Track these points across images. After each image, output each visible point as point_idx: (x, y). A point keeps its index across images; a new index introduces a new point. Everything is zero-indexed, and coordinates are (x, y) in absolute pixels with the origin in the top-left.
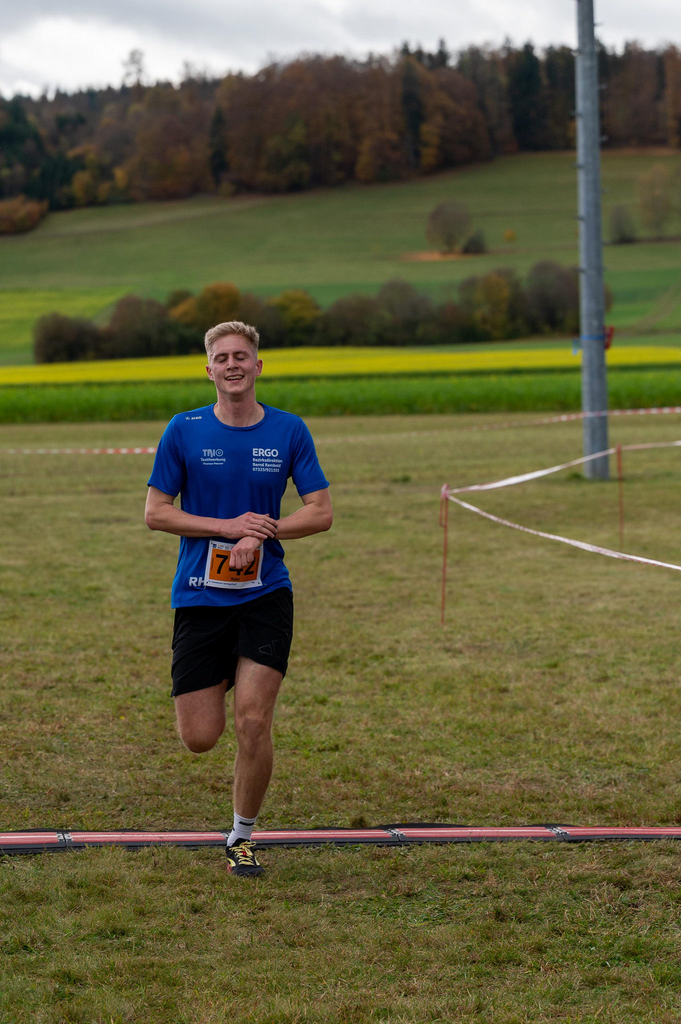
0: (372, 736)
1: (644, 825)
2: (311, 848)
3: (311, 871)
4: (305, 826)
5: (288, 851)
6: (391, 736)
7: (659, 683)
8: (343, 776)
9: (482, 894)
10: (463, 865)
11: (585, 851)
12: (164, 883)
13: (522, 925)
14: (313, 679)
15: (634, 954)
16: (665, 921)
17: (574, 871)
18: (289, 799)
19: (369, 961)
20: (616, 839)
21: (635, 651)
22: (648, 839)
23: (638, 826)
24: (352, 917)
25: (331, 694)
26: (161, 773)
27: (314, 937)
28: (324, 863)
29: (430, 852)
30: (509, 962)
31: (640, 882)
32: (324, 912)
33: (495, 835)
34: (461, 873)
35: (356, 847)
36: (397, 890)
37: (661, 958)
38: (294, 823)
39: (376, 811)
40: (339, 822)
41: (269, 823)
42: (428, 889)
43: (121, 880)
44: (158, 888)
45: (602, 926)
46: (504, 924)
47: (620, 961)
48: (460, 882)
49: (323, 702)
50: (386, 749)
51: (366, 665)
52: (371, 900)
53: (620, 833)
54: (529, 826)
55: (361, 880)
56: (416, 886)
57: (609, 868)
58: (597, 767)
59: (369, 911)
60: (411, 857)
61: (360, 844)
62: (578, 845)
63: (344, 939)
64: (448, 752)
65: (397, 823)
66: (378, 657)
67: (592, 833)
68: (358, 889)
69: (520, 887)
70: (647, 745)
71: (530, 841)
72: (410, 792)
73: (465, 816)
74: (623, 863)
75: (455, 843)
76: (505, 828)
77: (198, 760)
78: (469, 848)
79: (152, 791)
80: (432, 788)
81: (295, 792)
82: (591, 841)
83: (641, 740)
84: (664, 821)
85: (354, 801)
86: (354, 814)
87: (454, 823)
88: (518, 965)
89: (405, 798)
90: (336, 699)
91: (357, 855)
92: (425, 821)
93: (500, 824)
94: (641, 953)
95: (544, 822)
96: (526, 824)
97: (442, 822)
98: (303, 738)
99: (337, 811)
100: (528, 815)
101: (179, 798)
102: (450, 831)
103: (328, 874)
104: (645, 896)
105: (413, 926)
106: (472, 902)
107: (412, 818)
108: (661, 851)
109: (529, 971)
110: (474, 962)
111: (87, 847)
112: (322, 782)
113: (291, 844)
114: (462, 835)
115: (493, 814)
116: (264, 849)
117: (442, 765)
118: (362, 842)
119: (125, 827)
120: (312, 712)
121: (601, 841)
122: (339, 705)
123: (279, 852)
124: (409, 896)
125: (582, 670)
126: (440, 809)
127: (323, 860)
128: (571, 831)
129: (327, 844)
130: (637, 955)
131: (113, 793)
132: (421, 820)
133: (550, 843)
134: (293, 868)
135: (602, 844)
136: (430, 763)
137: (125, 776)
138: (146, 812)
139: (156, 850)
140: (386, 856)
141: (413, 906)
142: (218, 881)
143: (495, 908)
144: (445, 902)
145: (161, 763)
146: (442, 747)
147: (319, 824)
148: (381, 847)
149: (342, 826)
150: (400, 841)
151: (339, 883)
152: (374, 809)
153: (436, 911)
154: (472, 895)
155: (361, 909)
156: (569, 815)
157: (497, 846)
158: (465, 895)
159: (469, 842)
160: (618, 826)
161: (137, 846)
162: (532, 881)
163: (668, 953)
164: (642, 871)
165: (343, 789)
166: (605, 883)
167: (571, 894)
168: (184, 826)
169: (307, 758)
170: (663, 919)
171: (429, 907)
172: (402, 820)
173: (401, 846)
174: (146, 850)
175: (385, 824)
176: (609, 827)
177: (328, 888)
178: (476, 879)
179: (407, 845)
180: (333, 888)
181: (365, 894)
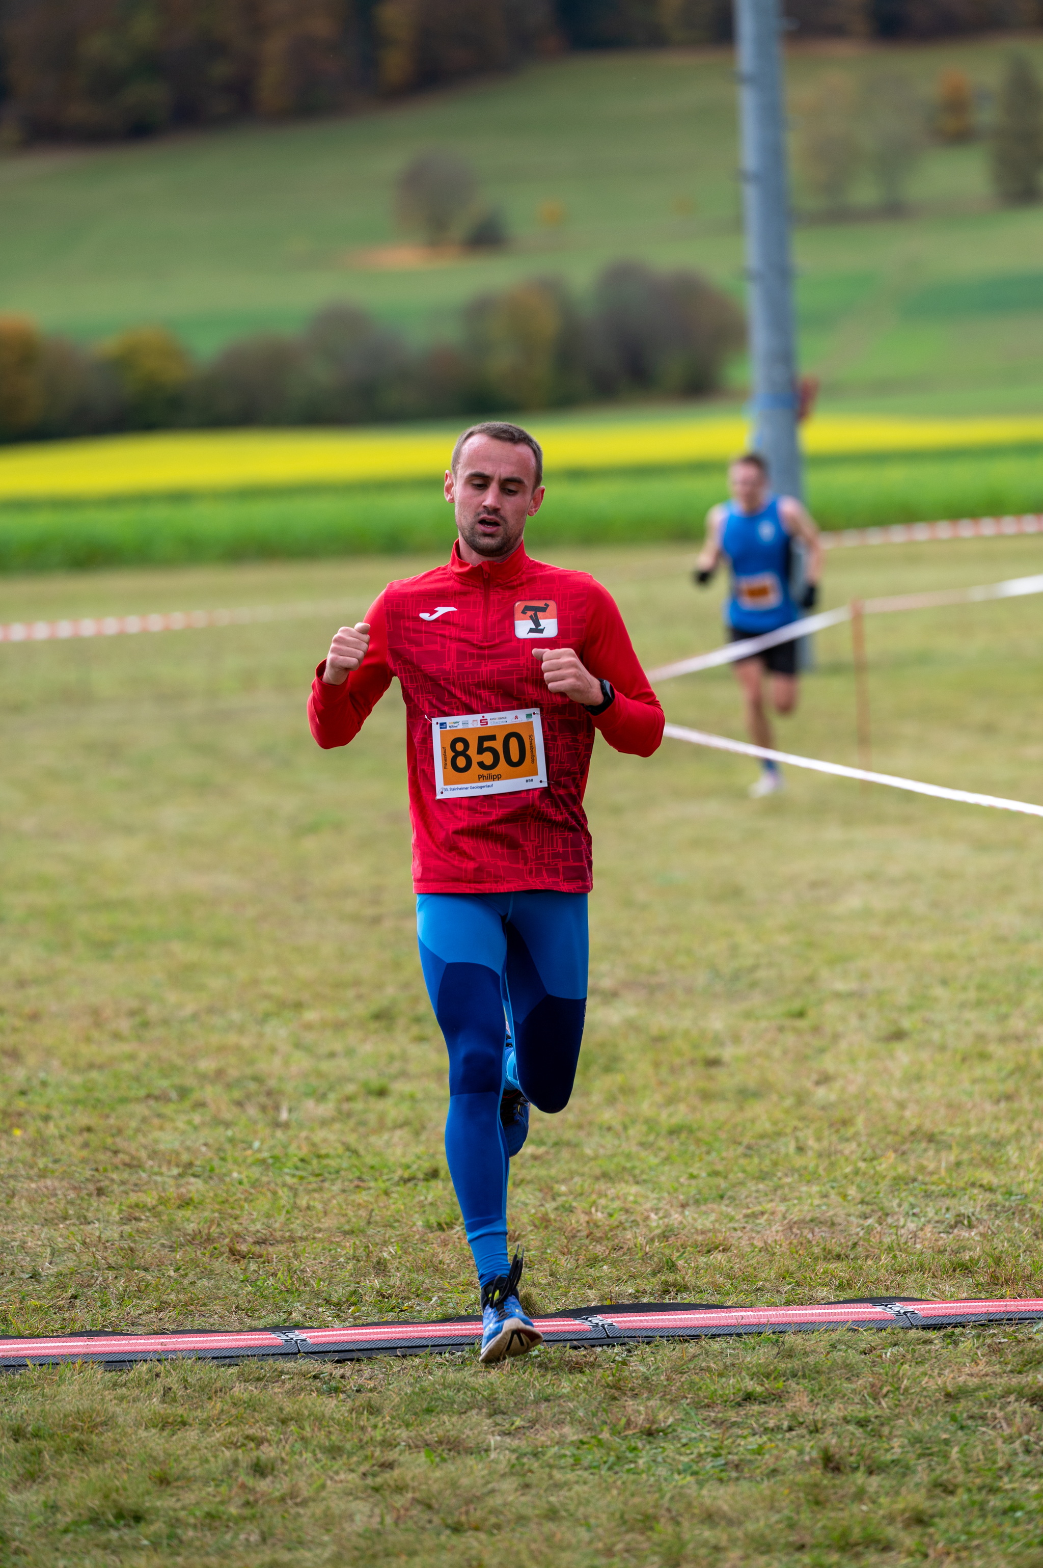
2: (447, 1355)
4: (424, 1315)
5: (405, 1362)
7: (1003, 1039)
9: (785, 1425)
10: (739, 1376)
11: (956, 1343)
12: (191, 1425)
13: (876, 1478)
14: (350, 1053)
17: (949, 1379)
20: (1009, 1319)
21: (944, 982)
24: (558, 1475)
26: (127, 1228)
27: (495, 1512)
29: (670, 1353)
30: (867, 1544)
32: (502, 1467)
33: (784, 1320)
34: (739, 1390)
36: (628, 1423)
38: (402, 1311)
41: (354, 1312)
42: (683, 1420)
43: (108, 1422)
44: (180, 1434)
46: (841, 1478)
48: (739, 1405)
52: (582, 1442)
53: (1013, 1309)
54: (839, 1302)
55: (556, 1409)
56: (661, 1416)
57: (1012, 1371)
58: (928, 1195)
59: (585, 1464)
60: (636, 1365)
62: (942, 1333)
63: (552, 1514)
64: (644, 1177)
65: (593, 1304)
67: (962, 1311)
68: (554, 1425)
69: (856, 1410)
71: (849, 1330)
72: (600, 1249)
73: (718, 1289)
75: (713, 1337)
76: (797, 1307)
77: (188, 1204)
78: (740, 1346)
79: (121, 1261)
80: (639, 1240)
82: (963, 1325)
83: (997, 1144)
87: (698, 1302)
88: (886, 1549)
89: (593, 1261)
92: (645, 1300)
93: (783, 1301)
95: (867, 1294)
96: (832, 1299)
97: (679, 1300)
98: (369, 1160)
100: (831, 1283)
101: (172, 1273)
102: (697, 1316)
106: (770, 1440)
107: (619, 1296)
111: (31, 1366)
113: (407, 1350)
114: (723, 1322)
115: (768, 1285)
116: (358, 1360)
117: (640, 1200)
119: (88, 1328)
120: (365, 1111)
121: (982, 1325)
123: (388, 1363)
124: (651, 1433)
125: (853, 1021)
126: (667, 1278)
128: (923, 1309)
131: (48, 1269)
132: (636, 1297)
133: (889, 1330)
134: (423, 1392)
135: (984, 1330)
136: (618, 1198)
137: (60, 1235)
138: (121, 1299)
139: (160, 1368)
140: (592, 1365)
141: (662, 1452)
142: (292, 1419)
143: (819, 1450)
144: (722, 1442)
145: (120, 1211)
146: (634, 1168)
147: (451, 1311)
148: (575, 1348)
150: (608, 1337)
151: (517, 1415)
153: (709, 1459)
154: (768, 1428)
155: (571, 1461)
156: (910, 1280)
157: (790, 1339)
158: (753, 1429)
159: (739, 1335)
160: (1002, 1297)
161: (124, 1361)
162: (875, 1399)
167: (954, 1418)
168: (198, 1323)
169: (387, 1194)
172: (602, 1298)
173: (613, 1346)
174: (145, 1367)
175: (571, 1308)
176: (986, 1299)
177: (497, 1424)
178: (766, 1400)
179: (623, 1344)
180: (507, 1426)
181: (571, 1433)
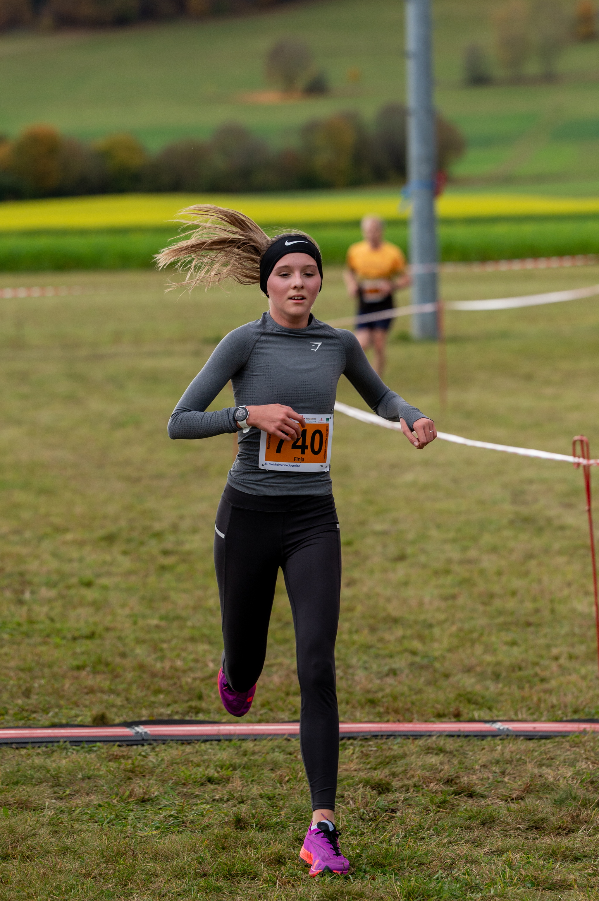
0: (135, 623)
1: (418, 720)
2: (44, 748)
3: (38, 774)
4: (41, 723)
5: (17, 751)
6: (155, 622)
7: (462, 562)
8: (94, 667)
9: (225, 799)
10: (207, 767)
11: (346, 750)
13: (265, 833)
14: (81, 560)
15: (382, 866)
16: (421, 827)
18: (27, 693)
19: (88, 875)
20: (382, 736)
21: (439, 527)
22: (416, 736)
23: (411, 721)
24: (76, 825)
25: (98, 576)
27: (31, 848)
28: (54, 765)
29: (174, 751)
30: (243, 875)
31: (400, 784)
32: (45, 820)
33: (250, 732)
34: (204, 775)
35: (94, 747)
36: (130, 795)
37: (412, 869)
38: (29, 720)
39: (122, 706)
40: (79, 719)
42: (165, 793)
45: (352, 834)
46: (243, 832)
47: (366, 873)
48: (202, 785)
49: (89, 584)
50: (148, 637)
51: (142, 543)
52: (100, 806)
53: (388, 729)
55: (92, 784)
56: (152, 790)
57: (370, 769)
58: (377, 656)
59: (96, 819)
60: (152, 758)
61: (98, 744)
63: (64, 851)
65: (144, 719)
66: (158, 535)
68: (88, 794)
69: (268, 790)
70: (437, 631)
72: (163, 684)
74: (385, 763)
75: (204, 741)
76: (263, 724)
78: (218, 747)
80: (189, 680)
81: (36, 685)
82: (354, 738)
83: (431, 626)
84: (440, 716)
85: (99, 695)
86: (96, 710)
87: (206, 719)
88: (253, 878)
89: (157, 692)
90: (104, 581)
91: (93, 755)
92: (176, 717)
94: (390, 864)
96: (286, 719)
97: (194, 718)
98: (58, 625)
99: (78, 706)
100: (290, 710)
102: (199, 728)
103: (56, 777)
104: (406, 799)
105: (143, 835)
106: (212, 807)
107: (161, 715)
108: (429, 750)
109: (264, 885)
110: (205, 875)
112: (70, 674)
113: (21, 744)
114: (213, 732)
118: (100, 741)
120: (74, 595)
121: (365, 739)
122: (105, 588)
123: (6, 752)
124: (144, 801)
125: (379, 548)
126: (193, 704)
127: (54, 761)
129: (61, 743)
130: (385, 866)
132: (169, 715)
134: (18, 771)
135: (366, 742)
136: (194, 652)
140: (124, 757)
141: (146, 813)
143: (236, 815)
144: (183, 807)
147: (56, 720)
148: (121, 746)
149: (81, 723)
150: (143, 740)
151: (68, 787)
152: (119, 703)
153: (172, 818)
154: (214, 800)
155: (88, 817)
157: (249, 745)
158: (206, 800)
159: (219, 741)
160: (388, 721)
162: (281, 783)
163: (421, 864)
164: (405, 772)
165: (90, 682)
166: (361, 785)
169: (57, 646)
170: (420, 825)
171: (164, 814)
172: (149, 716)
173: (143, 745)
175: (129, 721)
176: (378, 722)
177: (55, 793)
178: (220, 782)
179: (150, 744)
180: (61, 793)
181: (95, 799)
